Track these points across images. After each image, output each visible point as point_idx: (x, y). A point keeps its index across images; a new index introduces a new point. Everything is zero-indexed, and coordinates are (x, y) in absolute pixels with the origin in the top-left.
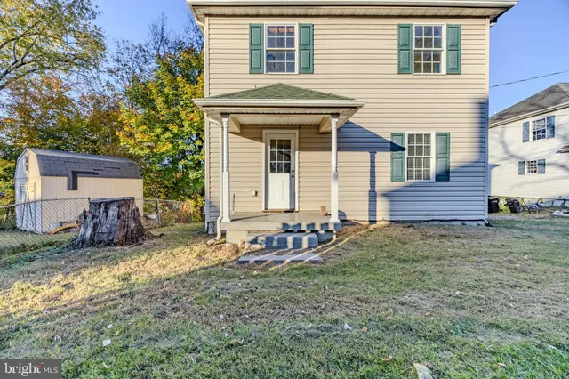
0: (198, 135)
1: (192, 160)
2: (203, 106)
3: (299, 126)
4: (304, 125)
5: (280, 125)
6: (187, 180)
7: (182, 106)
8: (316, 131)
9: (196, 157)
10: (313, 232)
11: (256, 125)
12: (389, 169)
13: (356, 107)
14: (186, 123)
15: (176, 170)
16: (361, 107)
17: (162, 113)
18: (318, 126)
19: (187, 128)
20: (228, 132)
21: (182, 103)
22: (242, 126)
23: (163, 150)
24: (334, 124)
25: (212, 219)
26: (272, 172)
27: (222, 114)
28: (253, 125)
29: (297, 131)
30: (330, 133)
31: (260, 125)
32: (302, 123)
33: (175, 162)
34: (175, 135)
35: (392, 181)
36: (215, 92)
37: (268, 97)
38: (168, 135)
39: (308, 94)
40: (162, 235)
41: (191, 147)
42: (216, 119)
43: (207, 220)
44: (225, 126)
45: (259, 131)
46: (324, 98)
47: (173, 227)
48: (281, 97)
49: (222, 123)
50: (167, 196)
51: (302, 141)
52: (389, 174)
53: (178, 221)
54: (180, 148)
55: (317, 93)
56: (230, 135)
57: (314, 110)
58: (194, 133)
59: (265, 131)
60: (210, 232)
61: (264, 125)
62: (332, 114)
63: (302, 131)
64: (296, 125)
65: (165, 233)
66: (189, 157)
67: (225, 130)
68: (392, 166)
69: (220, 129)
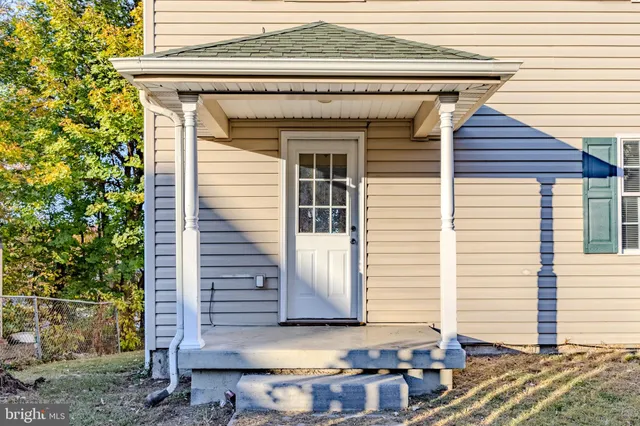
0: (132, 145)
1: (118, 203)
2: (136, 76)
3: (366, 123)
4: (377, 120)
5: (321, 119)
6: (108, 249)
7: (95, 76)
8: (406, 133)
9: (128, 195)
10: (394, 372)
11: (266, 120)
12: (580, 224)
13: (497, 78)
14: (103, 117)
15: (81, 227)
16: (509, 76)
17: (47, 93)
18: (411, 122)
19: (106, 128)
20: (196, 137)
21: (95, 69)
22: (232, 123)
23: (50, 179)
24: (445, 119)
25: (161, 343)
26: (302, 229)
27: (180, 93)
28: (257, 120)
29: (361, 135)
30: (437, 139)
31: (275, 119)
32: (373, 115)
33: (78, 209)
34: (79, 145)
35: (587, 253)
36: (167, 43)
37: (290, 53)
38: (61, 143)
39: (385, 46)
40: (41, 380)
41: (116, 173)
42: (168, 106)
43: (149, 345)
44: (189, 122)
45: (271, 133)
46: (421, 56)
47: (72, 363)
48: (322, 54)
49: (181, 116)
50: (60, 287)
51: (373, 156)
52: (580, 236)
53: (84, 348)
54: (90, 175)
55: (406, 44)
56: (202, 144)
57: (399, 85)
58: (123, 138)
59: (285, 135)
60: (156, 374)
61: (285, 119)
62: (441, 93)
63: (373, 134)
64: (359, 119)
65: (47, 378)
66: (112, 197)
67: (189, 131)
68: (587, 216)
69: (178, 130)
